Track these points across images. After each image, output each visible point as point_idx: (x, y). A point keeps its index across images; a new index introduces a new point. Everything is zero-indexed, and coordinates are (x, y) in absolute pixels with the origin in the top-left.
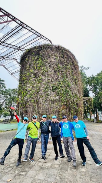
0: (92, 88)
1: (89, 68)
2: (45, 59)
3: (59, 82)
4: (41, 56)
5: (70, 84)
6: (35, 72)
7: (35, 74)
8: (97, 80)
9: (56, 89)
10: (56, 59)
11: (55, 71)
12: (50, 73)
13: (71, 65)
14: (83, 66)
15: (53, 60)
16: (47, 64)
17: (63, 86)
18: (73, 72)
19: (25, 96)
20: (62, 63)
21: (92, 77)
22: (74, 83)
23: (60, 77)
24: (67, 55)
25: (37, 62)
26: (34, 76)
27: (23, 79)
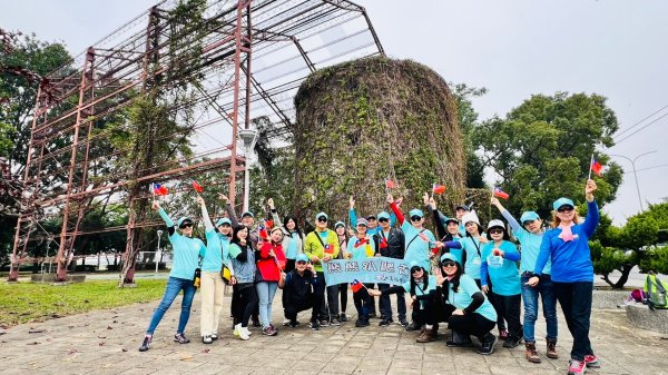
0: (493, 158)
1: (483, 91)
2: (374, 98)
3: (411, 154)
4: (366, 90)
5: (436, 160)
6: (353, 130)
7: (350, 136)
8: (510, 132)
9: (404, 172)
10: (401, 97)
11: (400, 129)
12: (387, 133)
13: (436, 110)
14: (464, 86)
15: (395, 101)
16: (378, 110)
17: (419, 164)
18: (441, 128)
19: (329, 188)
20: (417, 108)
21: (495, 124)
22: (445, 155)
23: (411, 142)
24: (429, 85)
25: (357, 106)
26: (349, 141)
27: (317, 147)
